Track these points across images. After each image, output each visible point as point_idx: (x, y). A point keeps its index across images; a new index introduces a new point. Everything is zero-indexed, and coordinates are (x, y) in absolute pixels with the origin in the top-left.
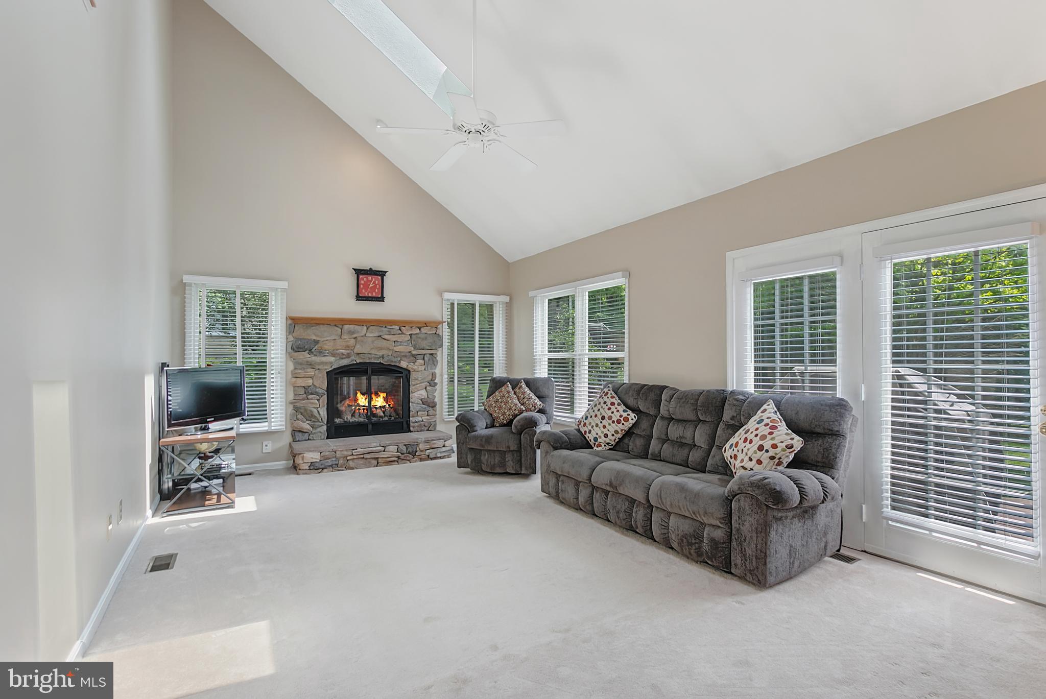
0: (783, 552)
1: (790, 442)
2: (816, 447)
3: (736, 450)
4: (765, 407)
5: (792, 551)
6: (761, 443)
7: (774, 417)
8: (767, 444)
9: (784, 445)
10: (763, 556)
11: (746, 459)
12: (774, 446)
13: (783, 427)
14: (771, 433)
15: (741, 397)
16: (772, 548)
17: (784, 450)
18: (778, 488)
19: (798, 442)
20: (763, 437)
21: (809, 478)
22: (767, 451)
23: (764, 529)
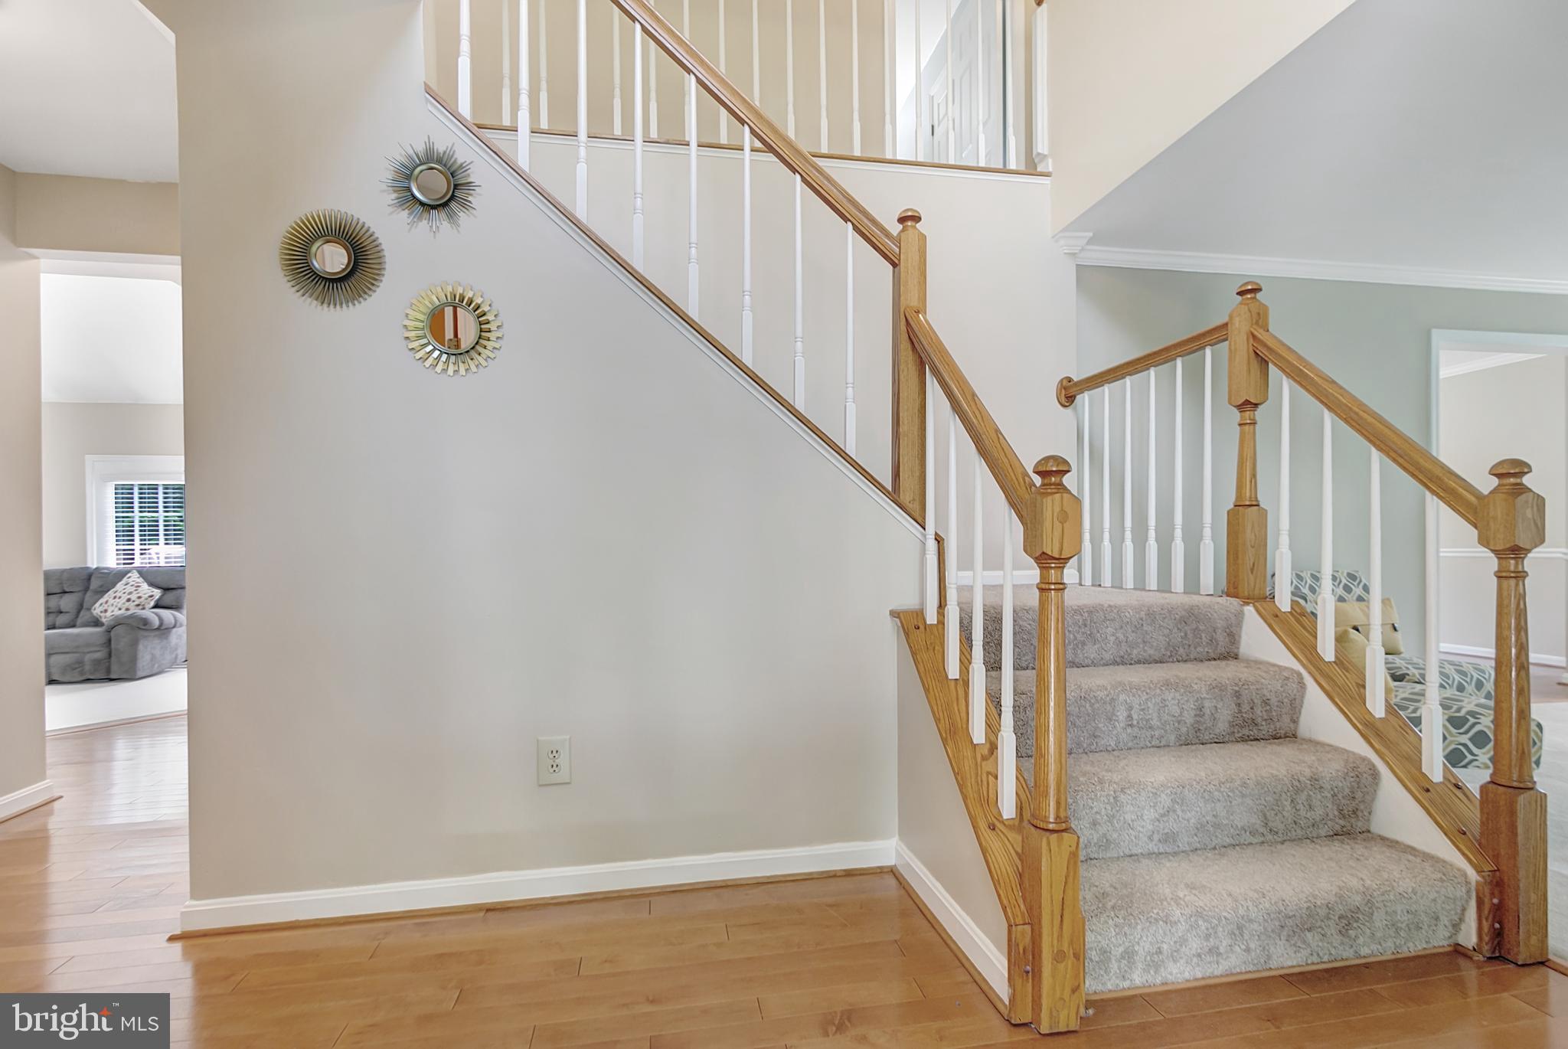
0: (148, 657)
1: (151, 594)
2: (170, 598)
3: (106, 605)
4: (129, 575)
5: (153, 658)
6: (129, 597)
7: (138, 580)
8: (134, 597)
9: (147, 596)
10: (134, 660)
11: (117, 609)
12: (139, 597)
13: (145, 586)
14: (136, 590)
15: (106, 571)
16: (140, 655)
17: (146, 599)
18: (144, 617)
19: (157, 593)
20: (130, 593)
21: (166, 614)
22: (134, 601)
23: (134, 644)
